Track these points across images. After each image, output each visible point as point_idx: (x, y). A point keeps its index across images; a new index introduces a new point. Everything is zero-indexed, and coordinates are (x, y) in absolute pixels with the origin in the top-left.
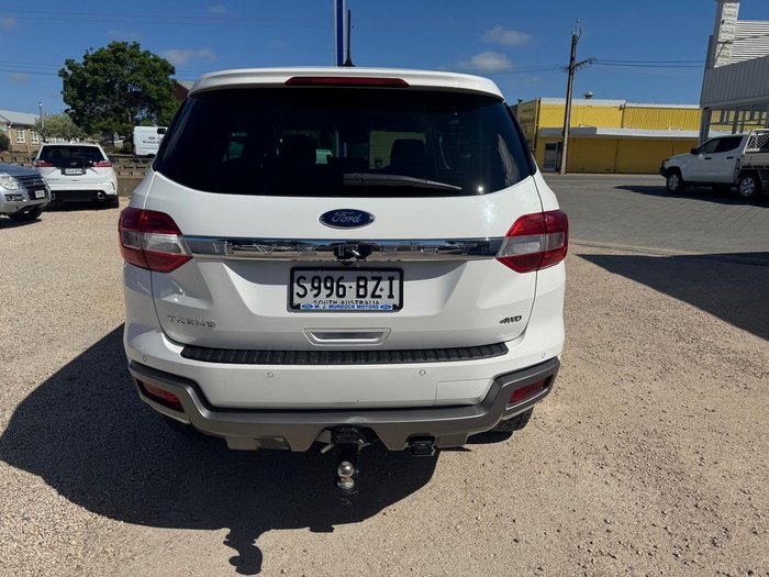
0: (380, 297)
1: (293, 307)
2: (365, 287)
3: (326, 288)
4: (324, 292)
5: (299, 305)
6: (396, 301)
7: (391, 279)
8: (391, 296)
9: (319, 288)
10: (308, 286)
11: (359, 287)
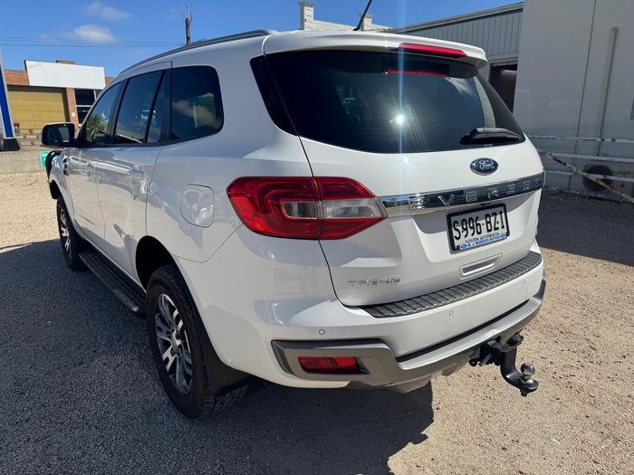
0: (498, 228)
1: (454, 249)
2: (490, 222)
3: (471, 228)
4: (471, 231)
5: (458, 246)
6: (505, 230)
7: (501, 213)
8: (503, 227)
9: (466, 229)
10: (460, 228)
11: (487, 223)
